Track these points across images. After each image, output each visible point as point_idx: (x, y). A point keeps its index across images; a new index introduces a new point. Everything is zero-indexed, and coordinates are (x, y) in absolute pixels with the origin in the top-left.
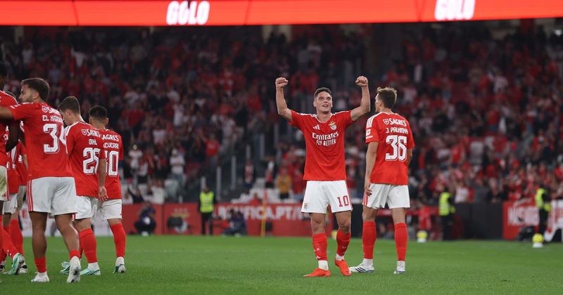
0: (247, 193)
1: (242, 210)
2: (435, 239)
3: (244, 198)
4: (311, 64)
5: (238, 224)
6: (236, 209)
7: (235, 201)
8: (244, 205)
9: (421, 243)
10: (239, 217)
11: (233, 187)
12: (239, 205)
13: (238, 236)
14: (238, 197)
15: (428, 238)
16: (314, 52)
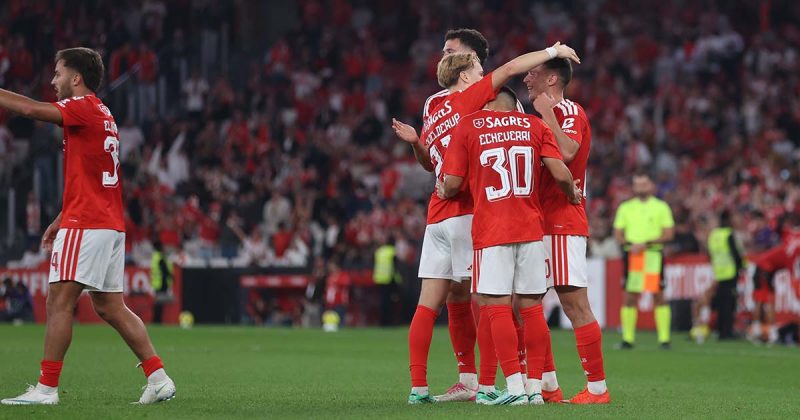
0: (36, 251)
1: (25, 279)
2: (353, 324)
3: (29, 260)
4: (146, 34)
5: (19, 304)
6: (16, 278)
7: (12, 265)
8: (29, 271)
9: (331, 333)
10: (20, 292)
11: (10, 241)
12: (21, 271)
13: (18, 323)
14: (19, 257)
15: (341, 324)
16: (150, 14)
